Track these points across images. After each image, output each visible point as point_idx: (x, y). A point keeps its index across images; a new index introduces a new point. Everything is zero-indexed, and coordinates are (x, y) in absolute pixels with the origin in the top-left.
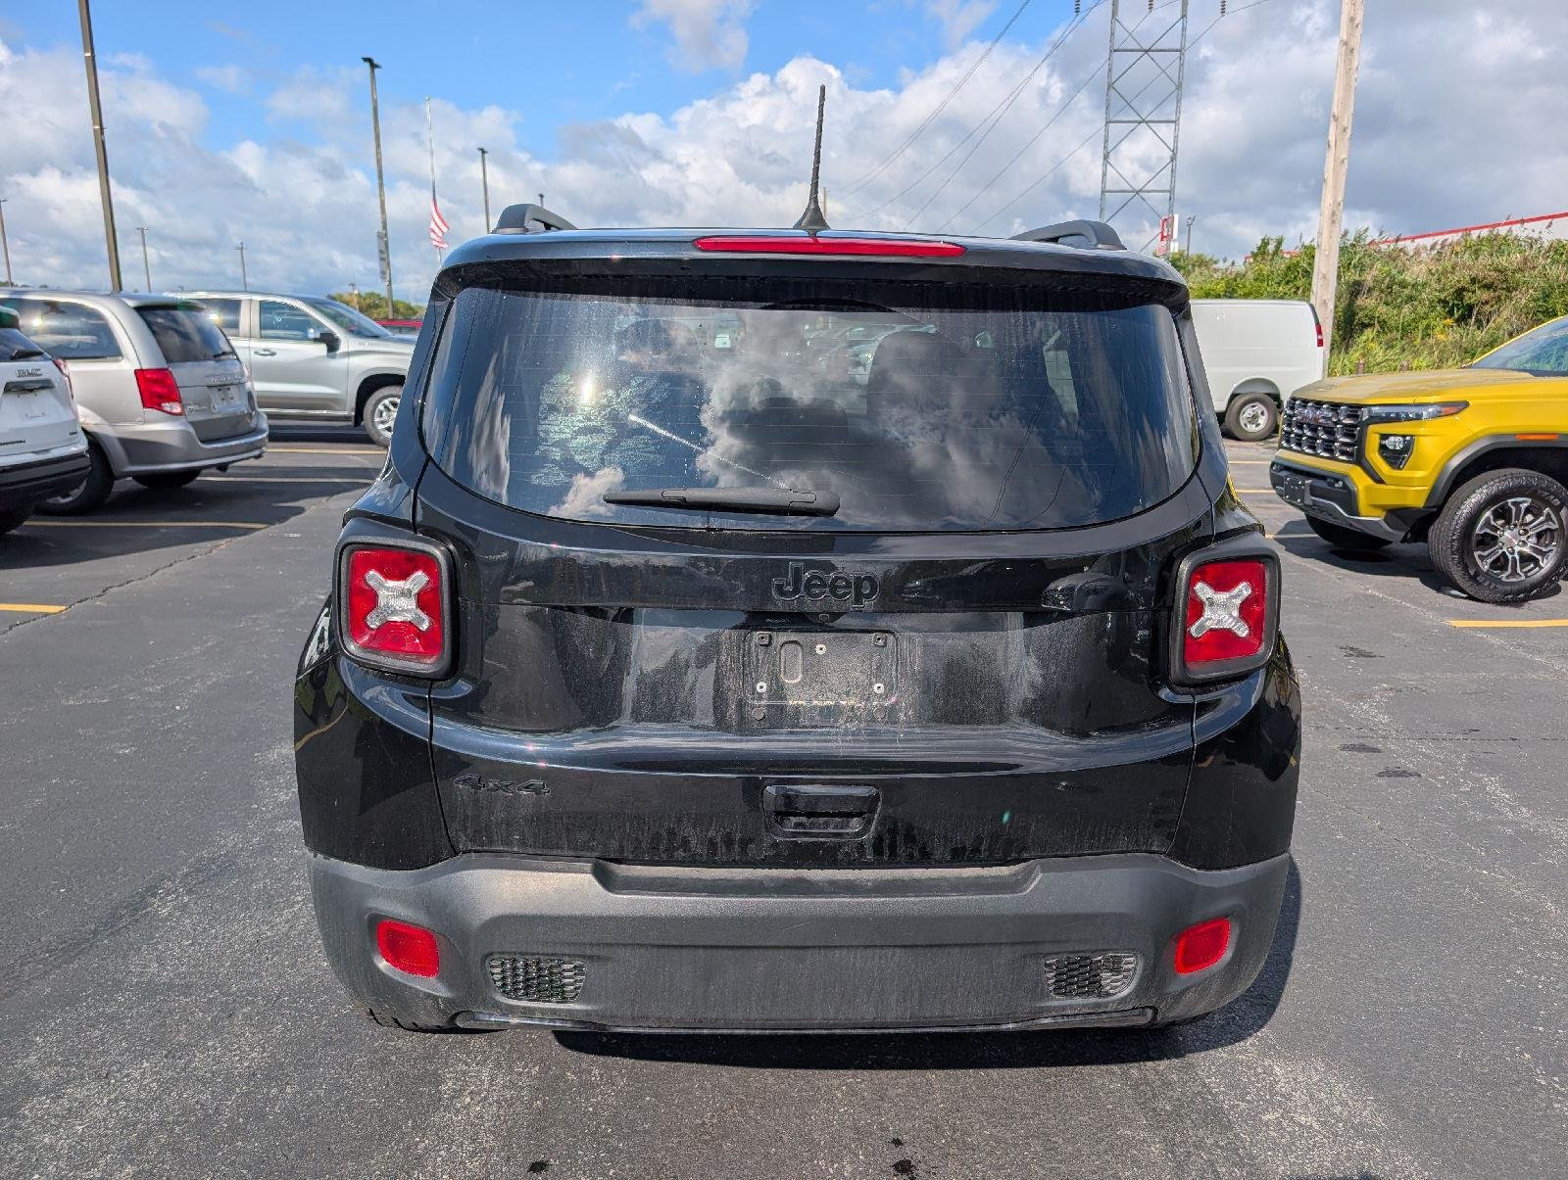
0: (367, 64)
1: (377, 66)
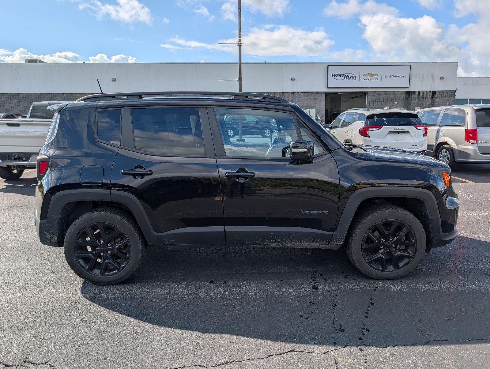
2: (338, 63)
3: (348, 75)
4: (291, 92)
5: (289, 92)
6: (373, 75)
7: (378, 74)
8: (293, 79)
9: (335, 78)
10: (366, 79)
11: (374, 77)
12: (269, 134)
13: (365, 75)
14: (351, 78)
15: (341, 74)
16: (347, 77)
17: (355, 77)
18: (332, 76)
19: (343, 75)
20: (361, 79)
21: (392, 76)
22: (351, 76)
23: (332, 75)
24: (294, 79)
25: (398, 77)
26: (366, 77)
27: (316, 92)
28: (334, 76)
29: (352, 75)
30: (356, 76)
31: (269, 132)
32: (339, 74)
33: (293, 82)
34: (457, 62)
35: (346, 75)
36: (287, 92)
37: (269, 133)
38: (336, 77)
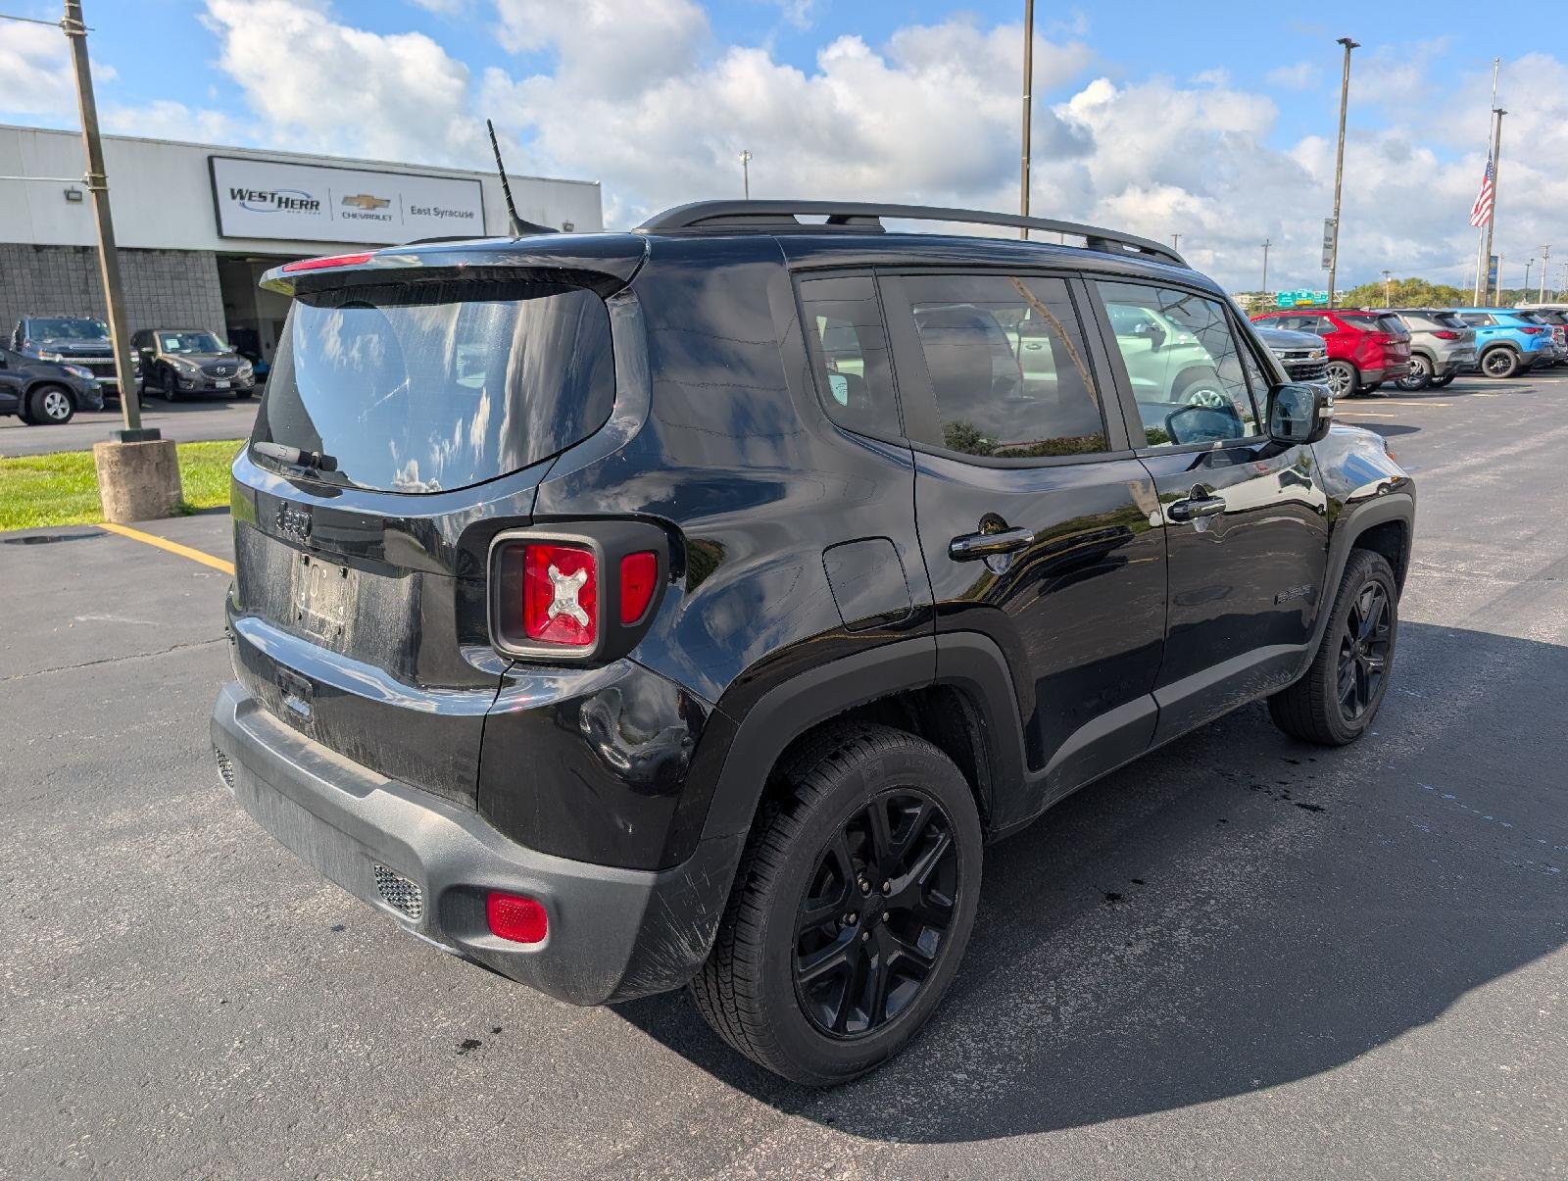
0: (1344, 46)
1: (1354, 46)
2: (244, 150)
3: (292, 196)
4: (75, 247)
5: (64, 247)
6: (374, 203)
7: (389, 201)
8: (72, 195)
9: (243, 205)
10: (354, 216)
11: (379, 211)
12: (63, 410)
13: (347, 200)
14: (301, 208)
15: (267, 189)
16: (288, 203)
17: (315, 205)
18: (234, 197)
19: (273, 195)
20: (338, 215)
21: (432, 212)
22: (302, 201)
23: (232, 191)
24: (76, 196)
25: (452, 214)
26: (353, 209)
27: (180, 251)
28: (237, 194)
29: (305, 198)
30: (318, 204)
31: (62, 401)
32: (256, 188)
33: (75, 207)
34: (599, 185)
35: (284, 196)
36: (57, 247)
37: (62, 406)
38: (246, 200)
